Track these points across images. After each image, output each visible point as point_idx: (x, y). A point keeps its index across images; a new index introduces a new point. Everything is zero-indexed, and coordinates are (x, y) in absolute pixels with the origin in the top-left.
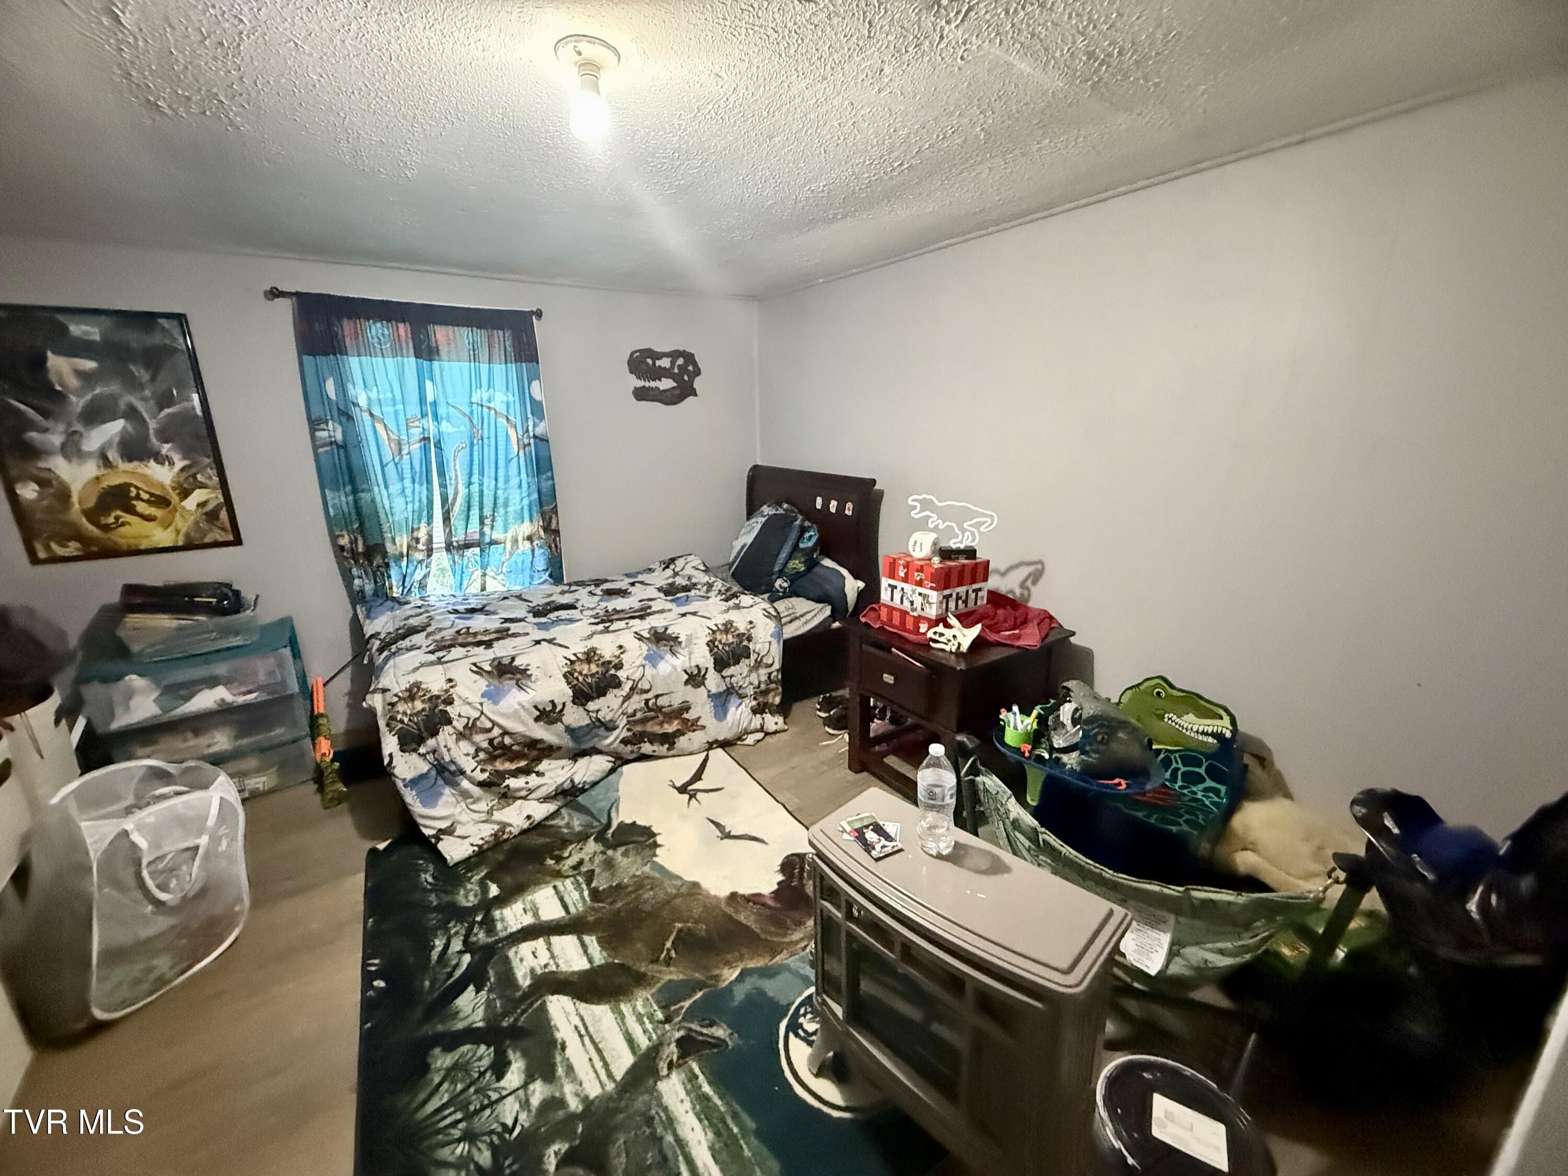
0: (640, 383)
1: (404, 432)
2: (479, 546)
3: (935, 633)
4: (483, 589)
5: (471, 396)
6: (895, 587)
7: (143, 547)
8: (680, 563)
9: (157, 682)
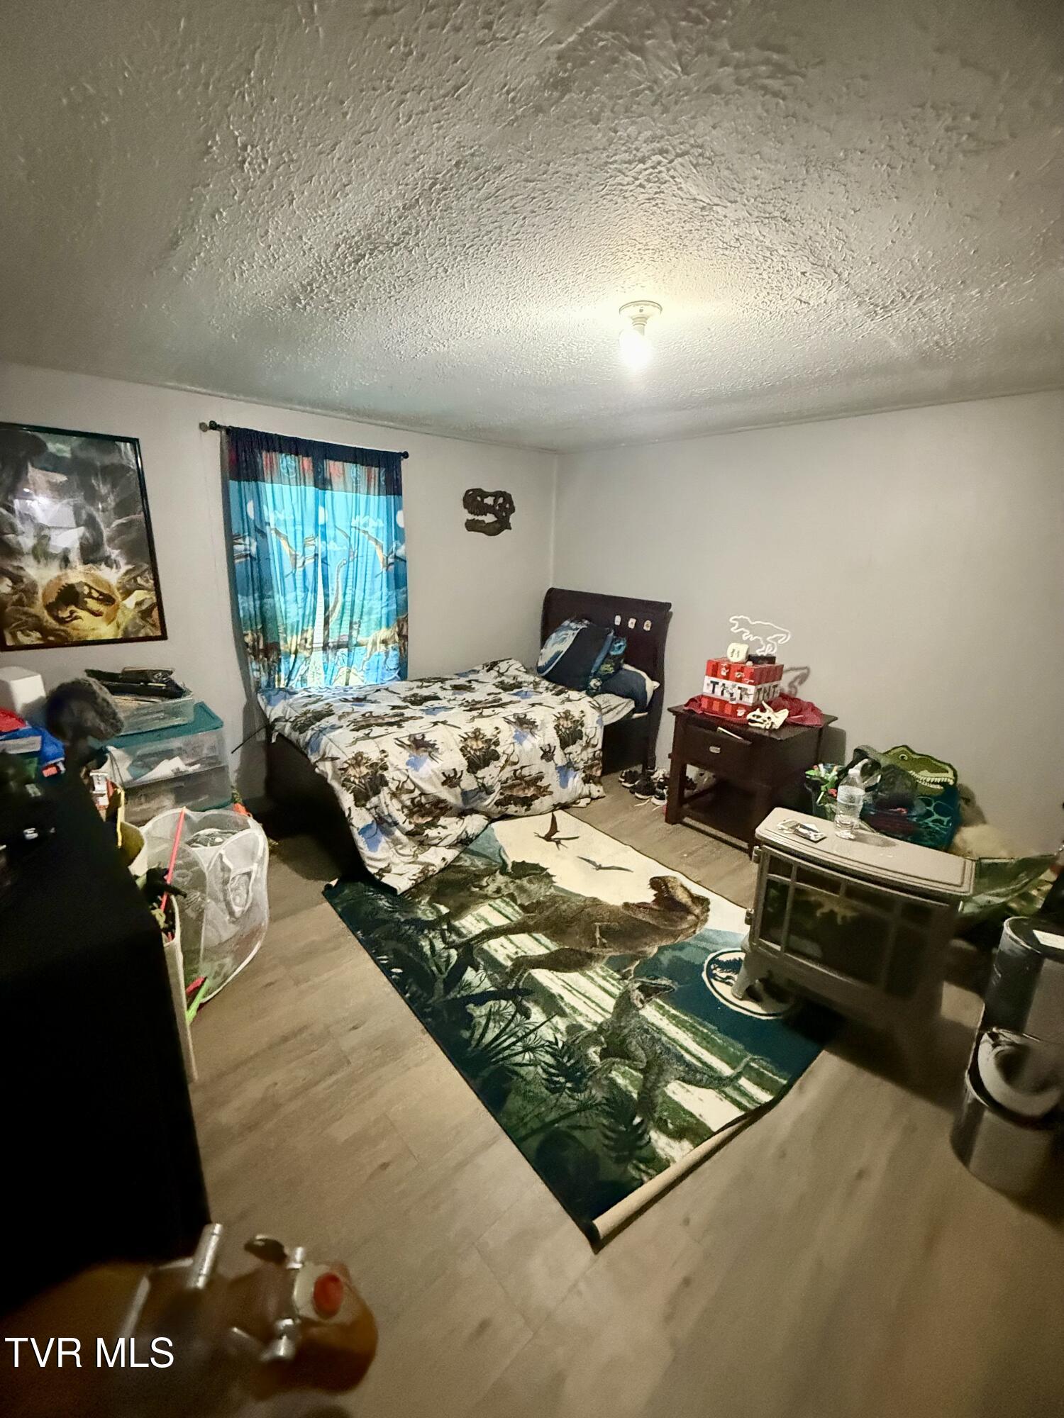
0: (471, 517)
1: (300, 549)
2: (347, 647)
3: (754, 716)
4: (347, 684)
5: (351, 522)
6: (717, 683)
7: (89, 639)
8: (503, 666)
9: (130, 753)
